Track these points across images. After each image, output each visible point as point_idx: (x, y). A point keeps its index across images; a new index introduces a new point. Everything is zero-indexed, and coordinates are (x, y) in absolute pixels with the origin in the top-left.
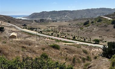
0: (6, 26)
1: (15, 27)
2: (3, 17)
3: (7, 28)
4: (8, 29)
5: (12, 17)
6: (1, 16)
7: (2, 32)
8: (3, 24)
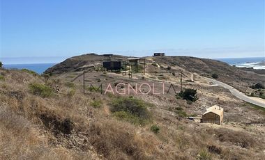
0: (205, 88)
1: (227, 91)
2: (201, 62)
3: (205, 93)
4: (209, 95)
5: (225, 64)
6: (197, 62)
7: (190, 104)
8: (198, 82)
